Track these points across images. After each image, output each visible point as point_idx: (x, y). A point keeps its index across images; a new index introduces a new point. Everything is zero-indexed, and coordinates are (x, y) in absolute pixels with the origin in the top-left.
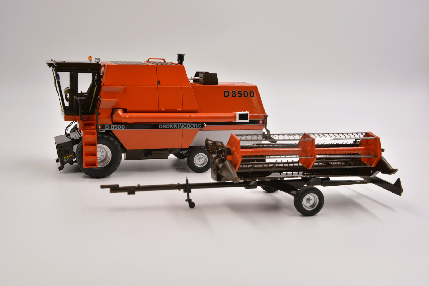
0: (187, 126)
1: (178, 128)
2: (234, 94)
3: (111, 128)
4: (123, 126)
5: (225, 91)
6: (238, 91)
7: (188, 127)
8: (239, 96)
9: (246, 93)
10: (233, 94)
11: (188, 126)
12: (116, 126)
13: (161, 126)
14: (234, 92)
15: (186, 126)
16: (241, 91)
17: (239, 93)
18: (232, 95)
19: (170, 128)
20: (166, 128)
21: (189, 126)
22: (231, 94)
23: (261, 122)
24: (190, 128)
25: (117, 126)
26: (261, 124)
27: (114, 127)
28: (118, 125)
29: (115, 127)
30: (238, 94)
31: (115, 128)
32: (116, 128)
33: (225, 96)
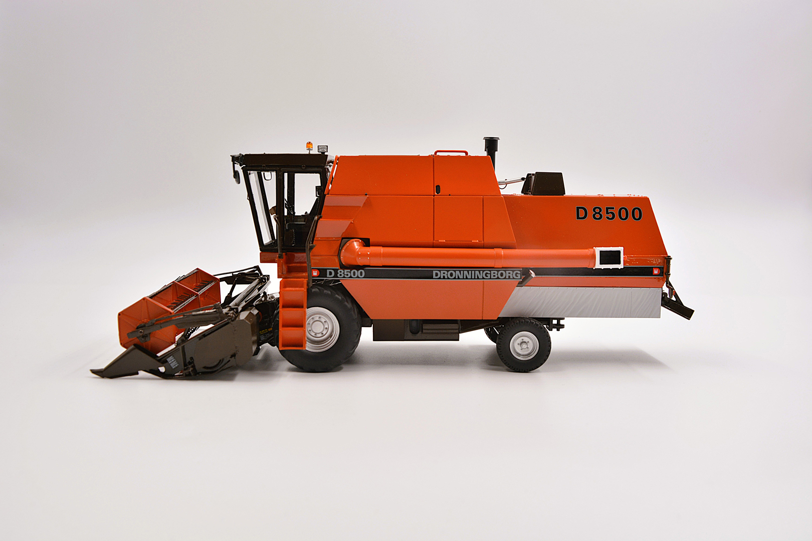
1: (473, 277)
2: (599, 213)
3: (338, 275)
4: (361, 273)
5: (578, 208)
6: (607, 209)
7: (494, 276)
8: (608, 218)
9: (623, 211)
10: (596, 213)
11: (492, 275)
12: (347, 272)
13: (437, 275)
14: (597, 210)
15: (489, 275)
16: (613, 208)
17: (609, 211)
18: (594, 215)
19: (457, 277)
20: (448, 278)
21: (496, 274)
22: (590, 213)
23: (656, 272)
24: (498, 278)
25: (350, 272)
26: (656, 275)
27: (344, 273)
28: (351, 270)
29: (346, 273)
30: (607, 213)
31: (346, 276)
33: (578, 218)
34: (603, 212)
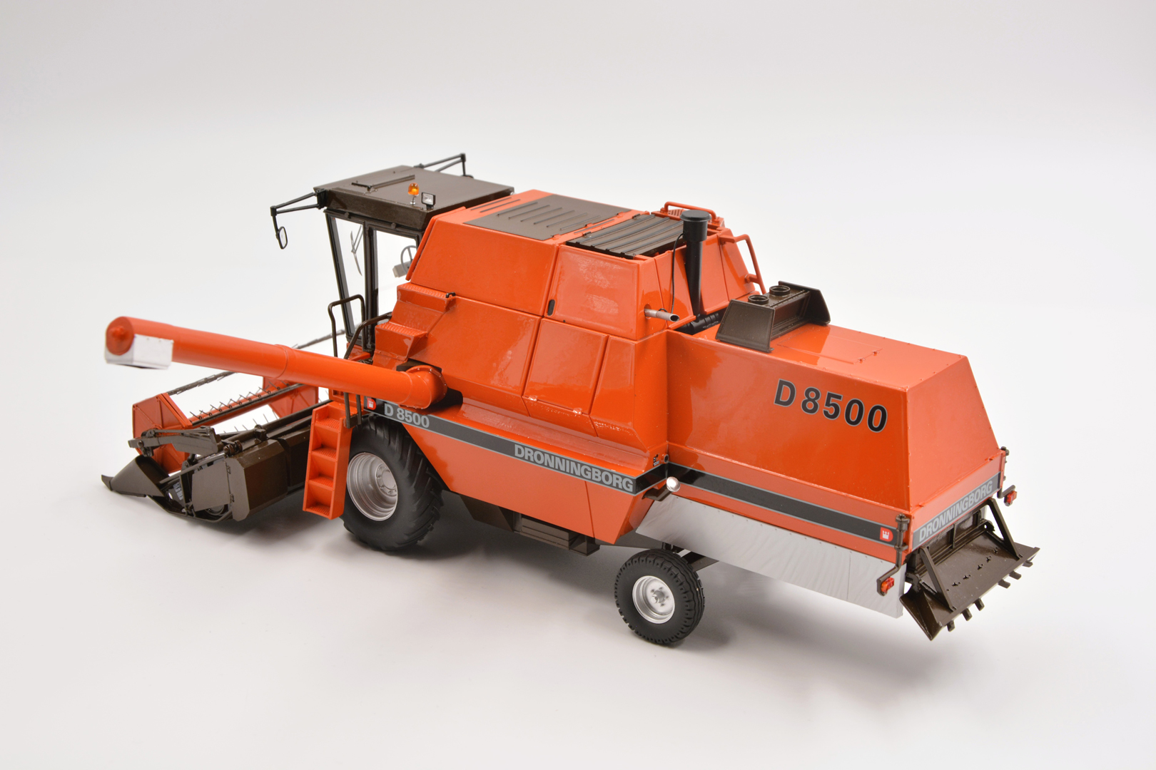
0: (591, 472)
1: (568, 471)
2: (813, 401)
3: (398, 415)
4: (425, 420)
5: (782, 383)
6: (830, 396)
7: (597, 477)
8: (826, 413)
9: (855, 407)
10: (809, 399)
11: (594, 474)
12: (408, 414)
13: (520, 452)
14: (812, 395)
15: (589, 474)
16: (839, 397)
17: (833, 400)
18: (805, 403)
19: (546, 464)
20: (534, 462)
21: (598, 475)
22: (800, 397)
24: (601, 482)
25: (412, 415)
27: (404, 414)
28: (413, 413)
29: (407, 416)
30: (828, 404)
31: (406, 419)
32: (409, 418)
33: (778, 401)
34: (821, 401)
